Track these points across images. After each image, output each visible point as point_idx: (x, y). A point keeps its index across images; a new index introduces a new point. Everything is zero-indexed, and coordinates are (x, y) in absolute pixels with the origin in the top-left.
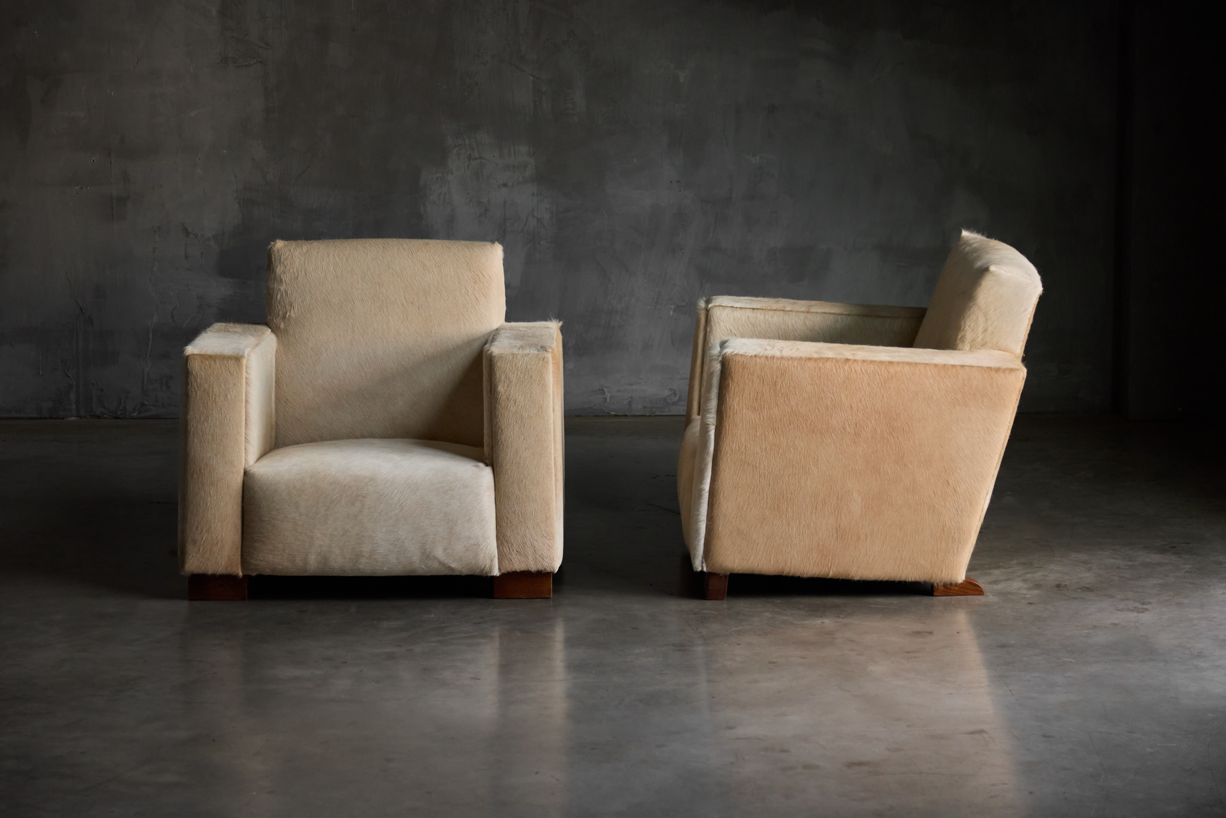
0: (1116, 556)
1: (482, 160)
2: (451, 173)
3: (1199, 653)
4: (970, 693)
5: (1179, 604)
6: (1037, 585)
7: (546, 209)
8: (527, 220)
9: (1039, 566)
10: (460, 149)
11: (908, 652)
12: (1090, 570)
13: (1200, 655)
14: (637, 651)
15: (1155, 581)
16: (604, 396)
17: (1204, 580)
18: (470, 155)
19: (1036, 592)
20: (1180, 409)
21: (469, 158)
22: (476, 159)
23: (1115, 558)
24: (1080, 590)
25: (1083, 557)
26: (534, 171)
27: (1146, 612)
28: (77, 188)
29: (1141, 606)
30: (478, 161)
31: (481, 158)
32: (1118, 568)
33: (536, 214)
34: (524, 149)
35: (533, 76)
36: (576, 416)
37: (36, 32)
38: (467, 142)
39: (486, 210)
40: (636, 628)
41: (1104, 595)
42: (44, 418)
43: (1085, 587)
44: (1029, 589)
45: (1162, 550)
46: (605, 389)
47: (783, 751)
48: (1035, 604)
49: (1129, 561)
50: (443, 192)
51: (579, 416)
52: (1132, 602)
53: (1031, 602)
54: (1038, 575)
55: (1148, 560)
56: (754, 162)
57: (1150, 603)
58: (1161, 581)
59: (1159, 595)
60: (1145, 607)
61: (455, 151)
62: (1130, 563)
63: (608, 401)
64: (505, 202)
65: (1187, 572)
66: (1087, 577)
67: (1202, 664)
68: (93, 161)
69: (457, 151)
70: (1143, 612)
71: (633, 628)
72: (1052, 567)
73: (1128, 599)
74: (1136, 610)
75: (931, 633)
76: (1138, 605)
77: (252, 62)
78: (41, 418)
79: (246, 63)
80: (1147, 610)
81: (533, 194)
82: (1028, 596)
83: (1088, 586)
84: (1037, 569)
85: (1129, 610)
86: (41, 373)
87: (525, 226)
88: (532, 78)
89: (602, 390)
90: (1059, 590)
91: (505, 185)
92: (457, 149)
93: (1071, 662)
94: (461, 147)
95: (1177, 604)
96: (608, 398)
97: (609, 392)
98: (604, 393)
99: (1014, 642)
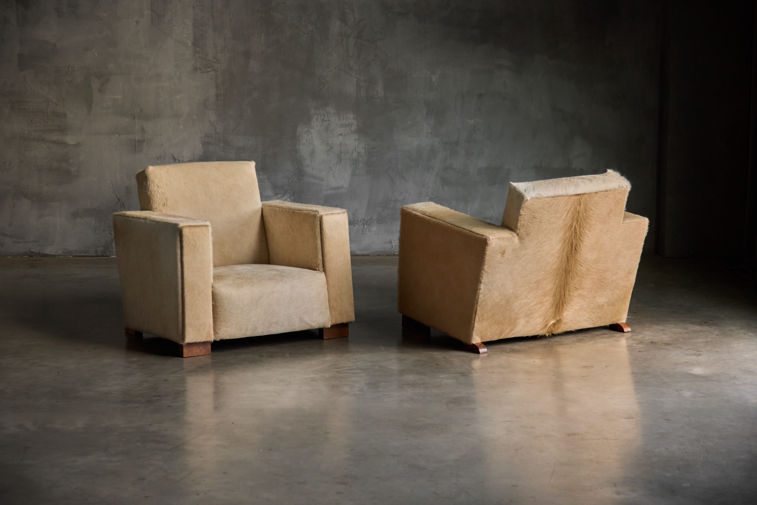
0: (677, 327)
1: (330, 122)
2: (313, 128)
3: (734, 377)
4: (621, 398)
5: (717, 352)
6: (641, 342)
7: (362, 147)
8: (352, 153)
9: (638, 332)
10: (318, 116)
11: (583, 377)
12: (666, 334)
13: (735, 378)
14: (442, 376)
15: (701, 340)
16: (392, 245)
17: (726, 339)
18: (323, 118)
19: (641, 346)
20: (691, 252)
21: (323, 120)
22: (326, 121)
23: (677, 328)
24: (664, 345)
25: (661, 327)
26: (357, 127)
27: (701, 356)
28: (117, 135)
29: (697, 353)
30: (327, 122)
31: (329, 120)
32: (680, 333)
33: (357, 150)
34: (351, 116)
35: (356, 78)
36: (377, 255)
37: (96, 54)
38: (321, 112)
39: (331, 148)
40: (438, 365)
41: (677, 347)
42: (99, 256)
43: (666, 343)
44: (636, 344)
45: (700, 324)
46: (392, 241)
47: (532, 428)
48: (642, 352)
49: (685, 329)
50: (309, 138)
51: (379, 255)
52: (692, 350)
53: (639, 351)
54: (640, 337)
55: (695, 329)
56: (471, 123)
57: (701, 351)
58: (704, 340)
59: (705, 347)
60: (699, 353)
61: (315, 117)
62: (686, 331)
63: (394, 247)
64: (341, 144)
65: (716, 335)
66: (666, 338)
67: (737, 383)
68: (126, 121)
69: (316, 117)
70: (700, 356)
71: (436, 364)
72: (646, 333)
73: (690, 349)
74: (695, 354)
75: (592, 367)
76: (695, 352)
77: (209, 70)
78: (97, 256)
79: (207, 71)
80: (701, 355)
81: (356, 139)
82: (637, 348)
83: (667, 342)
84: (639, 334)
85: (691, 355)
86: (97, 232)
87: (351, 156)
88: (356, 79)
89: (391, 241)
90: (653, 344)
91: (341, 135)
92: (317, 116)
93: (669, 381)
94: (318, 115)
95: (716, 351)
96: (394, 246)
97: (394, 243)
98: (392, 243)
99: (636, 371)
